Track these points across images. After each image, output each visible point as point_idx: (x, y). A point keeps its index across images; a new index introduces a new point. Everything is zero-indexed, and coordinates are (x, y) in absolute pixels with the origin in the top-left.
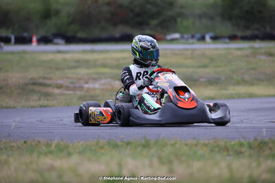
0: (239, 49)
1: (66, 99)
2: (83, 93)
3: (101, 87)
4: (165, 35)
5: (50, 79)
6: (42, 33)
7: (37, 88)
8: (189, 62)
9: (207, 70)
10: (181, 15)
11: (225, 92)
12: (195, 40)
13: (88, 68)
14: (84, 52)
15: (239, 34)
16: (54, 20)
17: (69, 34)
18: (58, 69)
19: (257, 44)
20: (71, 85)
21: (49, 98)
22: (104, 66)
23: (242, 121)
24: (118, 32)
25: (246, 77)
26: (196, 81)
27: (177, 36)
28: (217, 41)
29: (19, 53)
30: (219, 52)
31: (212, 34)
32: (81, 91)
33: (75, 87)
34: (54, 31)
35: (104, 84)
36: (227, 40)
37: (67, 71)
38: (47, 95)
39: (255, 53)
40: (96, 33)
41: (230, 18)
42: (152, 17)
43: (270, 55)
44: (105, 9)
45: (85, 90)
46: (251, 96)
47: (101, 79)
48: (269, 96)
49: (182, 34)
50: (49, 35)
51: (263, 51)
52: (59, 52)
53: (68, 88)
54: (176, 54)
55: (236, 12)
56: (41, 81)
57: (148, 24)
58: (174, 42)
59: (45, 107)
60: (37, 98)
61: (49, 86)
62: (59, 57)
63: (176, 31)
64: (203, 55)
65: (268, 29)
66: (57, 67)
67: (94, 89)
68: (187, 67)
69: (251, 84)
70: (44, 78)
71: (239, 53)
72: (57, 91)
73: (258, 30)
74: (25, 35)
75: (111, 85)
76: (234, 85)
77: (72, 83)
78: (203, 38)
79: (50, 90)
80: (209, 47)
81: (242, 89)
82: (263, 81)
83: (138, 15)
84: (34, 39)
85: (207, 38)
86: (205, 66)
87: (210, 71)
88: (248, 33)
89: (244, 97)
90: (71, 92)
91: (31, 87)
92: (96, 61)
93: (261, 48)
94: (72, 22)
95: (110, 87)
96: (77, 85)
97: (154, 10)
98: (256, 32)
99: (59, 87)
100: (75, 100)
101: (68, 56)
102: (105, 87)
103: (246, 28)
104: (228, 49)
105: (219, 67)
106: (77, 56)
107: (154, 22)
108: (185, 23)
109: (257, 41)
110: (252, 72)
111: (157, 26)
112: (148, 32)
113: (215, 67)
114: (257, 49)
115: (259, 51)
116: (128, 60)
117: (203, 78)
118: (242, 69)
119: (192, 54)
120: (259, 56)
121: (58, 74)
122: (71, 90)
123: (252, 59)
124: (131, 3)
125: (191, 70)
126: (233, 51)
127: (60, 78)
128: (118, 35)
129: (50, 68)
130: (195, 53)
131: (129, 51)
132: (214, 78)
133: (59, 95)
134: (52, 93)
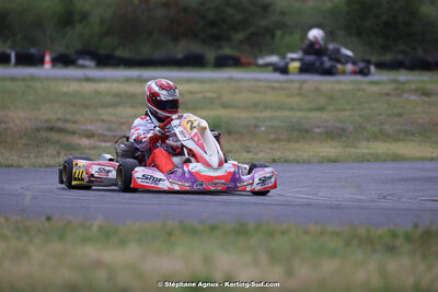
0: (375, 83)
4: (256, 57)
5: (75, 122)
6: (60, 49)
7: (54, 136)
8: (295, 101)
9: (324, 115)
10: (281, 25)
11: (353, 150)
13: (133, 107)
14: (127, 80)
15: (374, 58)
16: (79, 27)
17: (102, 52)
18: (86, 107)
19: (403, 76)
20: (108, 133)
21: (73, 152)
23: (384, 198)
24: (180, 49)
25: (387, 127)
26: (306, 131)
27: (274, 59)
29: (24, 80)
30: (343, 86)
33: (115, 137)
34: (78, 45)
37: (100, 111)
38: (70, 148)
39: (400, 90)
40: (146, 51)
41: (359, 34)
42: (235, 28)
43: (425, 93)
44: (161, 12)
46: (396, 158)
49: (281, 56)
50: (71, 51)
51: (413, 87)
52: (88, 79)
53: (103, 138)
54: (274, 88)
56: (60, 124)
57: (228, 39)
60: (54, 152)
61: (74, 133)
62: (88, 87)
63: (272, 53)
64: (317, 89)
65: (420, 52)
66: (85, 103)
68: (292, 109)
69: (397, 140)
70: (66, 121)
71: (374, 88)
72: (85, 142)
73: (404, 52)
74: (33, 51)
76: (368, 141)
77: (109, 130)
79: (75, 140)
81: (381, 147)
82: (414, 135)
83: (213, 24)
84: (48, 58)
86: (321, 109)
87: (328, 117)
88: (388, 57)
89: (385, 161)
90: (109, 144)
91: (44, 134)
93: (409, 82)
94: (107, 33)
96: (118, 133)
97: (239, 17)
98: (400, 57)
99: (90, 135)
101: (102, 87)
103: (385, 49)
105: (344, 110)
106: (116, 87)
107: (238, 36)
108: (288, 39)
109: (403, 72)
110: (396, 119)
111: (242, 42)
112: (227, 51)
113: (337, 110)
114: (403, 83)
115: (407, 87)
116: (199, 96)
117: (319, 127)
118: (380, 115)
119: (300, 88)
120: (405, 95)
121: (88, 114)
122: (109, 141)
123: (395, 100)
124: (202, 4)
125: (299, 114)
126: (365, 86)
127: (91, 121)
128: (180, 56)
129: (74, 105)
130: (305, 86)
131: (201, 81)
132: (336, 128)
133: (90, 149)
134: (79, 144)
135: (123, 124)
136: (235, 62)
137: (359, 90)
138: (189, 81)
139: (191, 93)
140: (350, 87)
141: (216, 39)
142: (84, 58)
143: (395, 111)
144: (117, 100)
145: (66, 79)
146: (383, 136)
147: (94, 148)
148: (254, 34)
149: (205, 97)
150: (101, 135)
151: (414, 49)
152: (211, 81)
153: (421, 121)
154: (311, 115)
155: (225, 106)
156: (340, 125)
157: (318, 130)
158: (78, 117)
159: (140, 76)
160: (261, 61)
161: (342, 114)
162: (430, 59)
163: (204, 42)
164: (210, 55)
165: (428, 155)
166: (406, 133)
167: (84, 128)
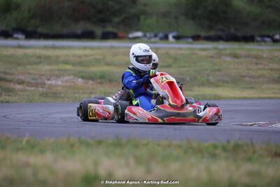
0: (204, 50)
1: (28, 96)
2: (45, 90)
3: (64, 84)
4: (128, 33)
5: (12, 74)
6: (2, 27)
9: (172, 70)
10: (144, 13)
11: (189, 93)
12: (157, 39)
13: (49, 64)
14: (46, 47)
15: (203, 34)
16: (15, 14)
17: (29, 29)
18: (19, 64)
19: (221, 45)
20: (33, 81)
21: (11, 94)
22: (67, 63)
24: (80, 28)
25: (211, 78)
27: (139, 34)
28: (180, 41)
30: (184, 52)
31: (175, 34)
32: (42, 87)
33: (37, 84)
34: (14, 25)
35: (66, 81)
36: (190, 40)
37: (28, 67)
38: (9, 91)
39: (219, 54)
40: (57, 29)
41: (194, 18)
42: (114, 14)
43: (235, 56)
44: (67, 4)
45: (46, 86)
46: (216, 98)
47: (64, 76)
48: (235, 98)
49: (145, 32)
50: (9, 29)
51: (228, 52)
52: (20, 47)
53: (30, 84)
55: (200, 12)
56: (2, 76)
57: (110, 21)
58: (137, 40)
59: (8, 102)
61: (11, 81)
62: (20, 52)
63: (138, 30)
64: (167, 53)
65: (232, 30)
66: (18, 62)
67: (57, 85)
69: (217, 86)
70: (5, 73)
71: (203, 53)
72: (18, 87)
73: (222, 30)
75: (74, 82)
76: (199, 86)
77: (34, 79)
78: (166, 37)
79: (12, 85)
81: (207, 91)
82: (228, 83)
83: (100, 12)
85: (170, 37)
86: (169, 66)
87: (174, 71)
88: (212, 33)
90: (33, 88)
92: (58, 57)
93: (225, 49)
94: (33, 17)
95: (73, 84)
96: (39, 81)
97: (117, 7)
98: (220, 33)
99: (21, 82)
100: (37, 97)
101: (29, 52)
102: (68, 84)
103: (210, 28)
104: (192, 49)
105: (184, 67)
106: (38, 52)
107: (116, 20)
108: (148, 21)
109: (221, 42)
110: (217, 73)
111: (119, 23)
112: (110, 29)
113: (180, 67)
114: (221, 50)
115: (224, 52)
116: (91, 58)
118: (207, 70)
120: (223, 58)
121: (20, 69)
122: (33, 86)
123: (216, 60)
127: (22, 74)
128: (79, 32)
129: (11, 63)
130: (159, 51)
131: (92, 48)
132: (179, 78)
133: (21, 91)
134: (14, 89)
135: (42, 75)
136: (115, 36)
137: (193, 54)
138: (85, 48)
139: (86, 56)
140: (188, 52)
141: (103, 21)
142: (17, 33)
143: (217, 67)
144: (39, 60)
145: (6, 47)
146: (209, 84)
147: (24, 90)
148: (126, 18)
149: (95, 59)
150: (29, 82)
151: (229, 28)
152: (99, 48)
153: (233, 74)
154: (163, 70)
155: (108, 64)
156: (181, 77)
158: (14, 71)
159: (54, 45)
161: (183, 69)
162: (239, 34)
163: (95, 23)
164: (99, 31)
165: (237, 96)
166: (223, 81)
167: (17, 78)
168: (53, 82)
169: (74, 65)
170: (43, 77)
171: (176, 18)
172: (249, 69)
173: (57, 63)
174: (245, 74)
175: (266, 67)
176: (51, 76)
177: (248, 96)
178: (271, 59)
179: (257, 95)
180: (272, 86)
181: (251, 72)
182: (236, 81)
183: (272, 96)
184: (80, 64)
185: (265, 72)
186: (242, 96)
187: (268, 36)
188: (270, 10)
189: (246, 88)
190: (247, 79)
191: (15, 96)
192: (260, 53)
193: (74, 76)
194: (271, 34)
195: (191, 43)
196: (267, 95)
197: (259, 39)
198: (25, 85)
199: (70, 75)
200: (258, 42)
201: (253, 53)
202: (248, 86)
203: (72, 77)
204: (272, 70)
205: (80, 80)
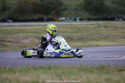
1: (13, 48)
2: (21, 45)
3: (29, 42)
4: (58, 18)
5: (6, 38)
6: (2, 17)
8: (69, 30)
9: (78, 34)
11: (85, 44)
12: (72, 21)
13: (23, 33)
14: (21, 26)
15: (92, 18)
16: (8, 11)
18: (9, 34)
19: (100, 22)
20: (15, 41)
21: (5, 47)
22: (31, 32)
23: (93, 57)
24: (37, 16)
25: (95, 37)
26: (72, 39)
27: (64, 18)
28: (81, 21)
31: (79, 18)
32: (20, 44)
33: (17, 42)
34: (7, 16)
35: (30, 41)
36: (86, 21)
37: (13, 35)
39: (99, 26)
40: (27, 17)
41: (88, 11)
42: (52, 10)
43: (106, 27)
44: (31, 6)
45: (21, 43)
47: (29, 38)
48: (105, 46)
49: (66, 17)
50: (5, 18)
51: (103, 25)
52: (10, 26)
53: (14, 42)
54: (63, 27)
55: (90, 8)
56: (2, 39)
57: (50, 13)
58: (63, 21)
59: (4, 51)
61: (5, 41)
62: (10, 28)
63: (63, 17)
64: (76, 27)
65: (105, 15)
66: (9, 33)
67: (26, 43)
68: (68, 33)
69: (98, 40)
70: (3, 38)
71: (92, 26)
72: (9, 44)
73: (100, 15)
75: (34, 41)
76: (90, 41)
78: (75, 20)
79: (6, 43)
80: (78, 23)
81: (93, 43)
82: (102, 39)
83: (46, 9)
85: (77, 19)
86: (77, 32)
87: (79, 34)
88: (96, 17)
89: (94, 46)
90: (16, 44)
92: (27, 30)
93: (102, 24)
94: (16, 13)
95: (33, 42)
96: (18, 41)
97: (53, 7)
98: (100, 17)
99: (10, 42)
100: (17, 48)
101: (14, 28)
102: (31, 42)
103: (95, 15)
105: (83, 32)
106: (18, 28)
107: (53, 12)
109: (100, 21)
110: (98, 35)
111: (54, 14)
112: (50, 17)
113: (81, 32)
114: (100, 24)
115: (101, 25)
116: (42, 30)
117: (76, 38)
119: (71, 27)
120: (101, 28)
121: (10, 36)
122: (16, 43)
123: (97, 29)
124: (43, 3)
125: (70, 34)
126: (89, 25)
127: (11, 38)
128: (37, 18)
129: (6, 33)
130: (72, 26)
131: (42, 26)
132: (81, 38)
133: (10, 46)
134: (7, 45)
135: (20, 38)
136: (53, 20)
137: (87, 27)
138: (39, 25)
139: (39, 29)
140: (85, 26)
141: (47, 13)
142: (9, 20)
143: (98, 32)
144: (18, 31)
146: (94, 39)
147: (11, 45)
148: (57, 12)
149: (44, 30)
150: (14, 41)
151: (103, 14)
153: (105, 35)
154: (73, 34)
156: (82, 37)
157: (75, 38)
158: (7, 37)
160: (60, 19)
161: (83, 34)
162: (108, 17)
163: (43, 14)
164: (45, 18)
165: (107, 45)
166: (101, 38)
167: (9, 40)
168: (25, 41)
169: (34, 33)
170: (20, 39)
171: (80, 11)
172: (112, 33)
173: (26, 32)
174: (110, 35)
175: (120, 31)
176: (24, 38)
177: (111, 44)
178: (122, 28)
179: (116, 44)
180: (122, 40)
181: (113, 34)
182: (106, 38)
183: (122, 44)
184: (37, 32)
185: (119, 34)
186: (109, 44)
187: (121, 18)
188: (122, 6)
189: (111, 41)
190: (111, 37)
191: (7, 48)
192: (117, 25)
193: (34, 38)
194: (122, 17)
195: (87, 22)
196: (120, 44)
197: (117, 19)
198: (12, 43)
199: (32, 38)
200: (117, 20)
201: (114, 25)
202: (112, 40)
203: (33, 38)
204: (122, 32)
205: (36, 40)
